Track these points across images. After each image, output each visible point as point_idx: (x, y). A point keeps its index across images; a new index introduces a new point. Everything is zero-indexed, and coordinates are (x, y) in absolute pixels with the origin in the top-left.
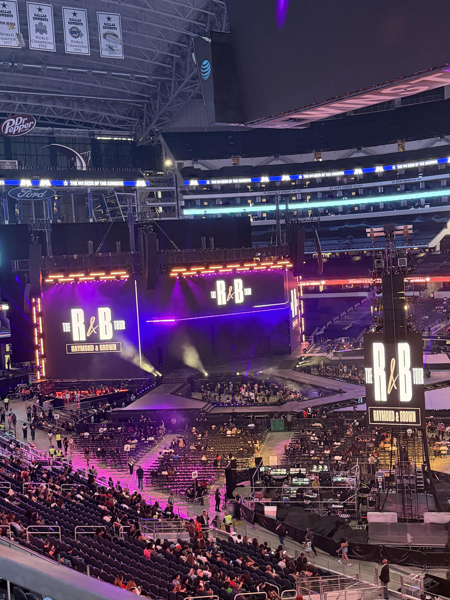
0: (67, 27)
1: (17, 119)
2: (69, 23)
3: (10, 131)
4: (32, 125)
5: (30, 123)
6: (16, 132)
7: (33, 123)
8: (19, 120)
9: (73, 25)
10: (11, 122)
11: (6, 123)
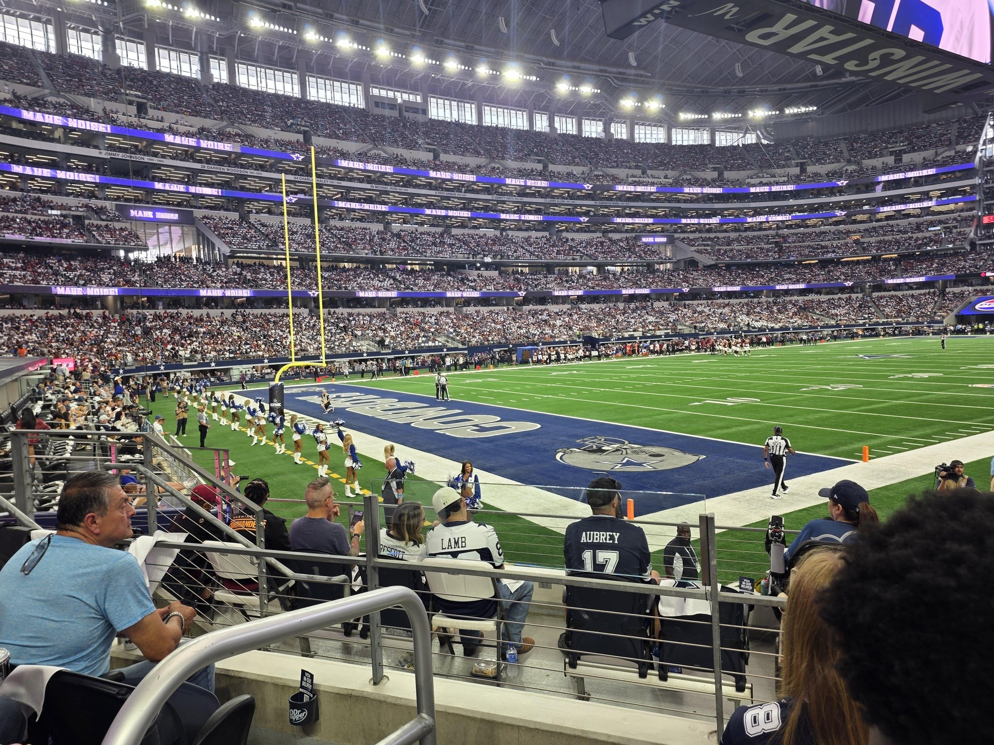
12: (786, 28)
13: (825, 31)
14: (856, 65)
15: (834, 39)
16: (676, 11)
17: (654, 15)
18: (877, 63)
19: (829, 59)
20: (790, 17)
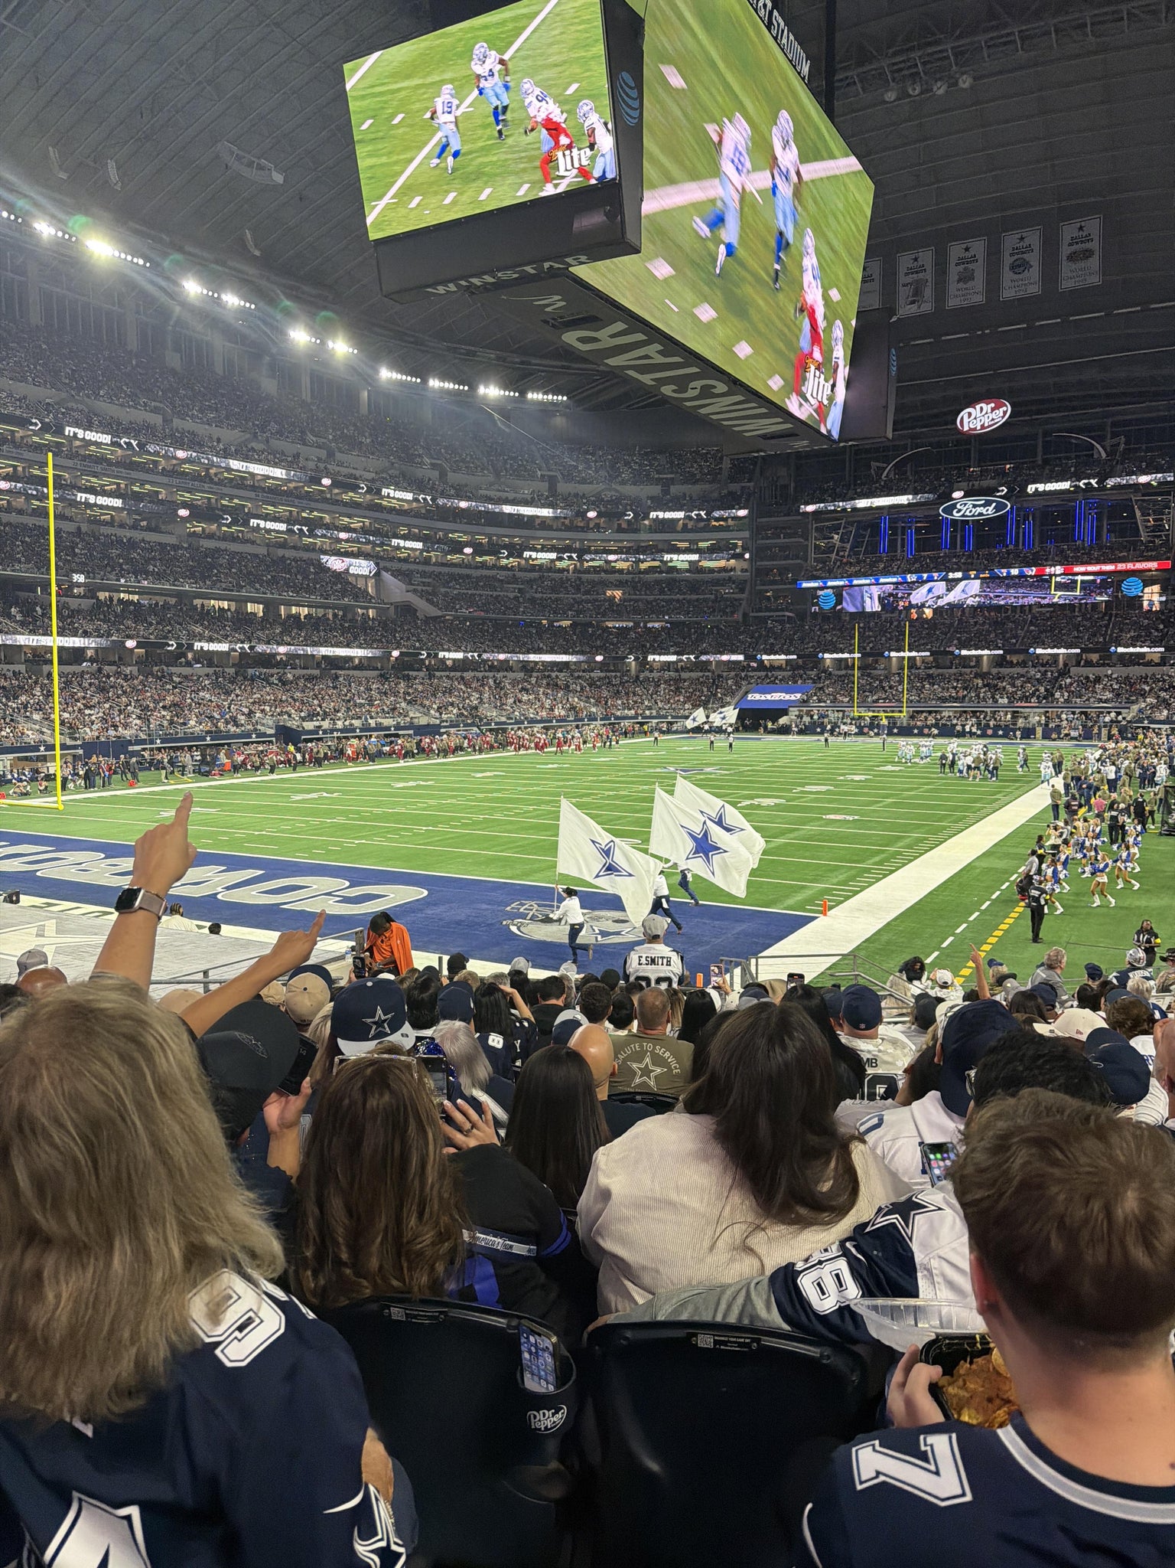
0: (1008, 260)
1: (978, 407)
2: (1012, 255)
3: (972, 426)
4: (1005, 413)
5: (1001, 410)
6: (983, 427)
7: (1005, 409)
8: (982, 409)
9: (1016, 257)
10: (970, 414)
11: (962, 418)
12: (612, 336)
13: (653, 349)
14: (674, 391)
15: (660, 359)
16: (485, 288)
17: (458, 286)
18: (696, 392)
19: (647, 379)
20: (620, 326)
